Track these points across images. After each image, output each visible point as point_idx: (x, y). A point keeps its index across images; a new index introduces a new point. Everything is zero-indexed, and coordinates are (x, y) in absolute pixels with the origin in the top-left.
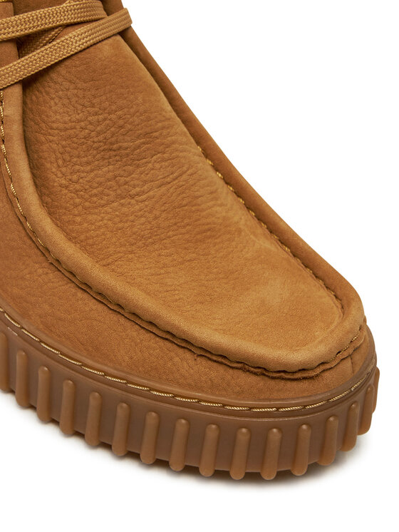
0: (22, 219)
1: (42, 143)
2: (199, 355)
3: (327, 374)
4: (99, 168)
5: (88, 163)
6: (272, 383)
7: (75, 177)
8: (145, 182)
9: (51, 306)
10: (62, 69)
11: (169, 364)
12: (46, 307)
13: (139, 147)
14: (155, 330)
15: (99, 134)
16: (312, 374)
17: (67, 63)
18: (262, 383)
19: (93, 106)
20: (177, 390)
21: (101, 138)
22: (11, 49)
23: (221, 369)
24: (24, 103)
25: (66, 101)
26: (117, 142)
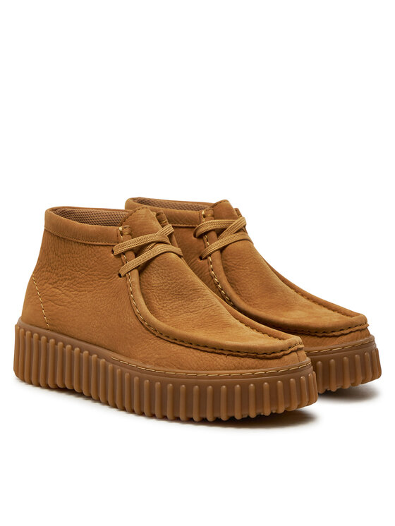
0: (143, 322)
1: (149, 293)
2: (228, 355)
3: (286, 357)
4: (175, 301)
5: (170, 300)
6: (261, 361)
7: (165, 305)
8: (196, 307)
9: (159, 354)
10: (155, 262)
11: (215, 363)
12: (157, 356)
13: (191, 294)
14: (206, 349)
15: (173, 288)
16: (278, 354)
17: (157, 258)
18: (257, 362)
19: (169, 277)
20: (219, 372)
21: (174, 289)
22: (131, 254)
23: (238, 359)
24: (140, 279)
25: (157, 275)
26: (181, 292)
